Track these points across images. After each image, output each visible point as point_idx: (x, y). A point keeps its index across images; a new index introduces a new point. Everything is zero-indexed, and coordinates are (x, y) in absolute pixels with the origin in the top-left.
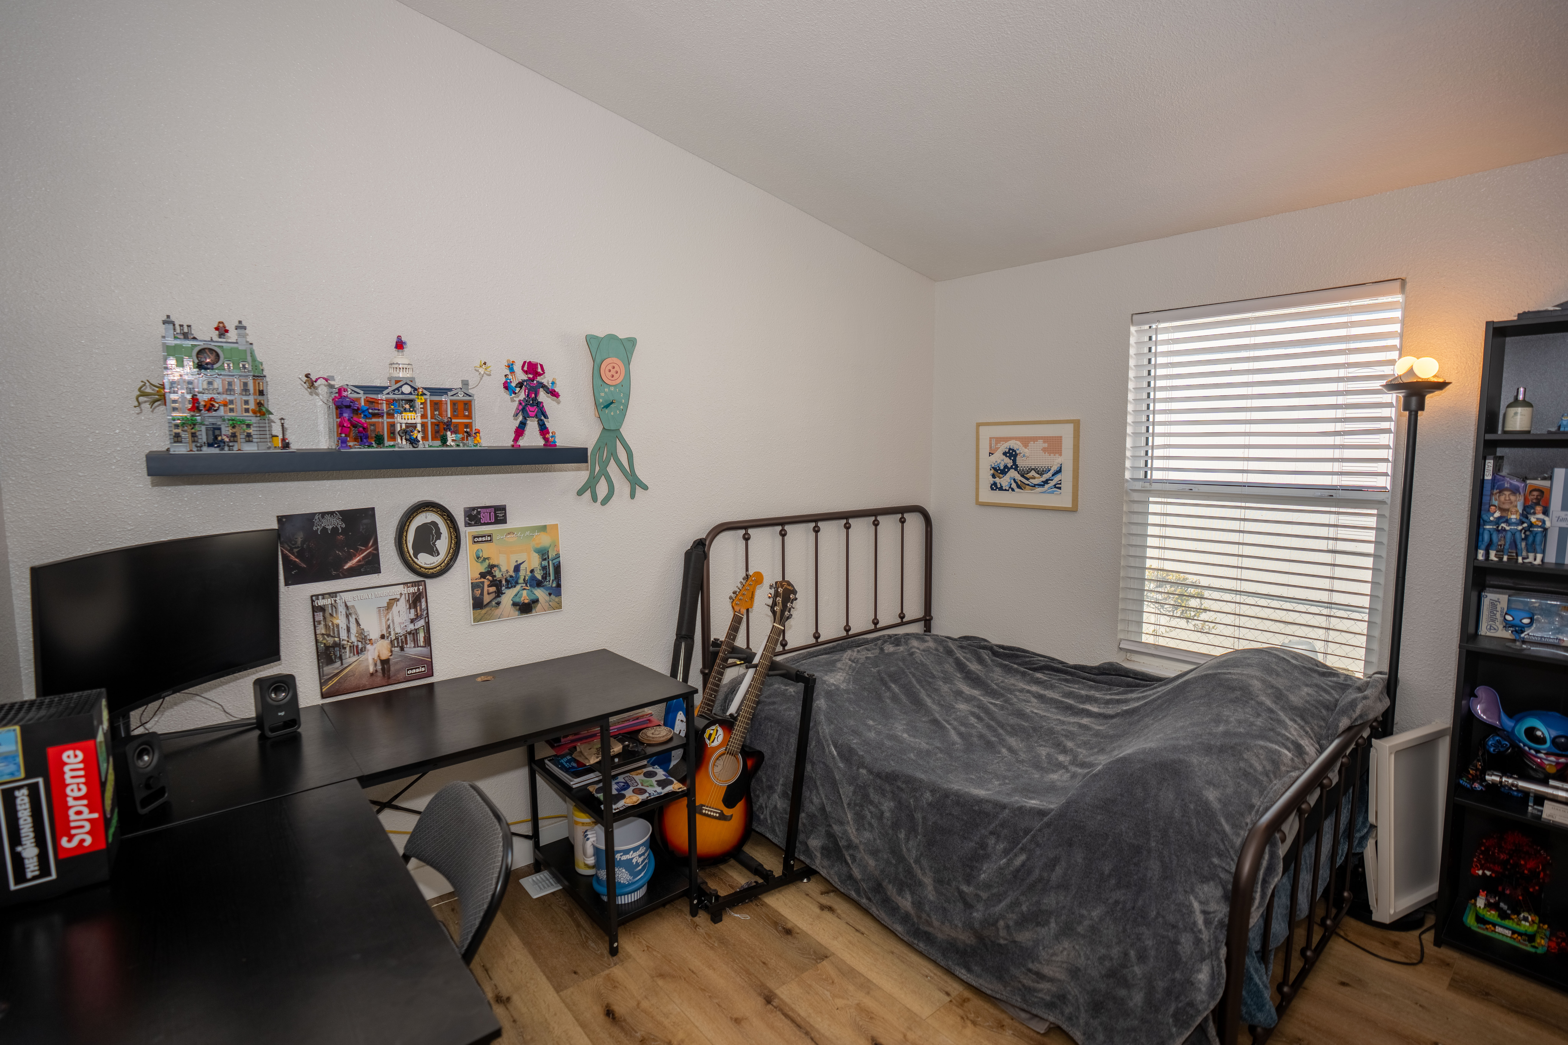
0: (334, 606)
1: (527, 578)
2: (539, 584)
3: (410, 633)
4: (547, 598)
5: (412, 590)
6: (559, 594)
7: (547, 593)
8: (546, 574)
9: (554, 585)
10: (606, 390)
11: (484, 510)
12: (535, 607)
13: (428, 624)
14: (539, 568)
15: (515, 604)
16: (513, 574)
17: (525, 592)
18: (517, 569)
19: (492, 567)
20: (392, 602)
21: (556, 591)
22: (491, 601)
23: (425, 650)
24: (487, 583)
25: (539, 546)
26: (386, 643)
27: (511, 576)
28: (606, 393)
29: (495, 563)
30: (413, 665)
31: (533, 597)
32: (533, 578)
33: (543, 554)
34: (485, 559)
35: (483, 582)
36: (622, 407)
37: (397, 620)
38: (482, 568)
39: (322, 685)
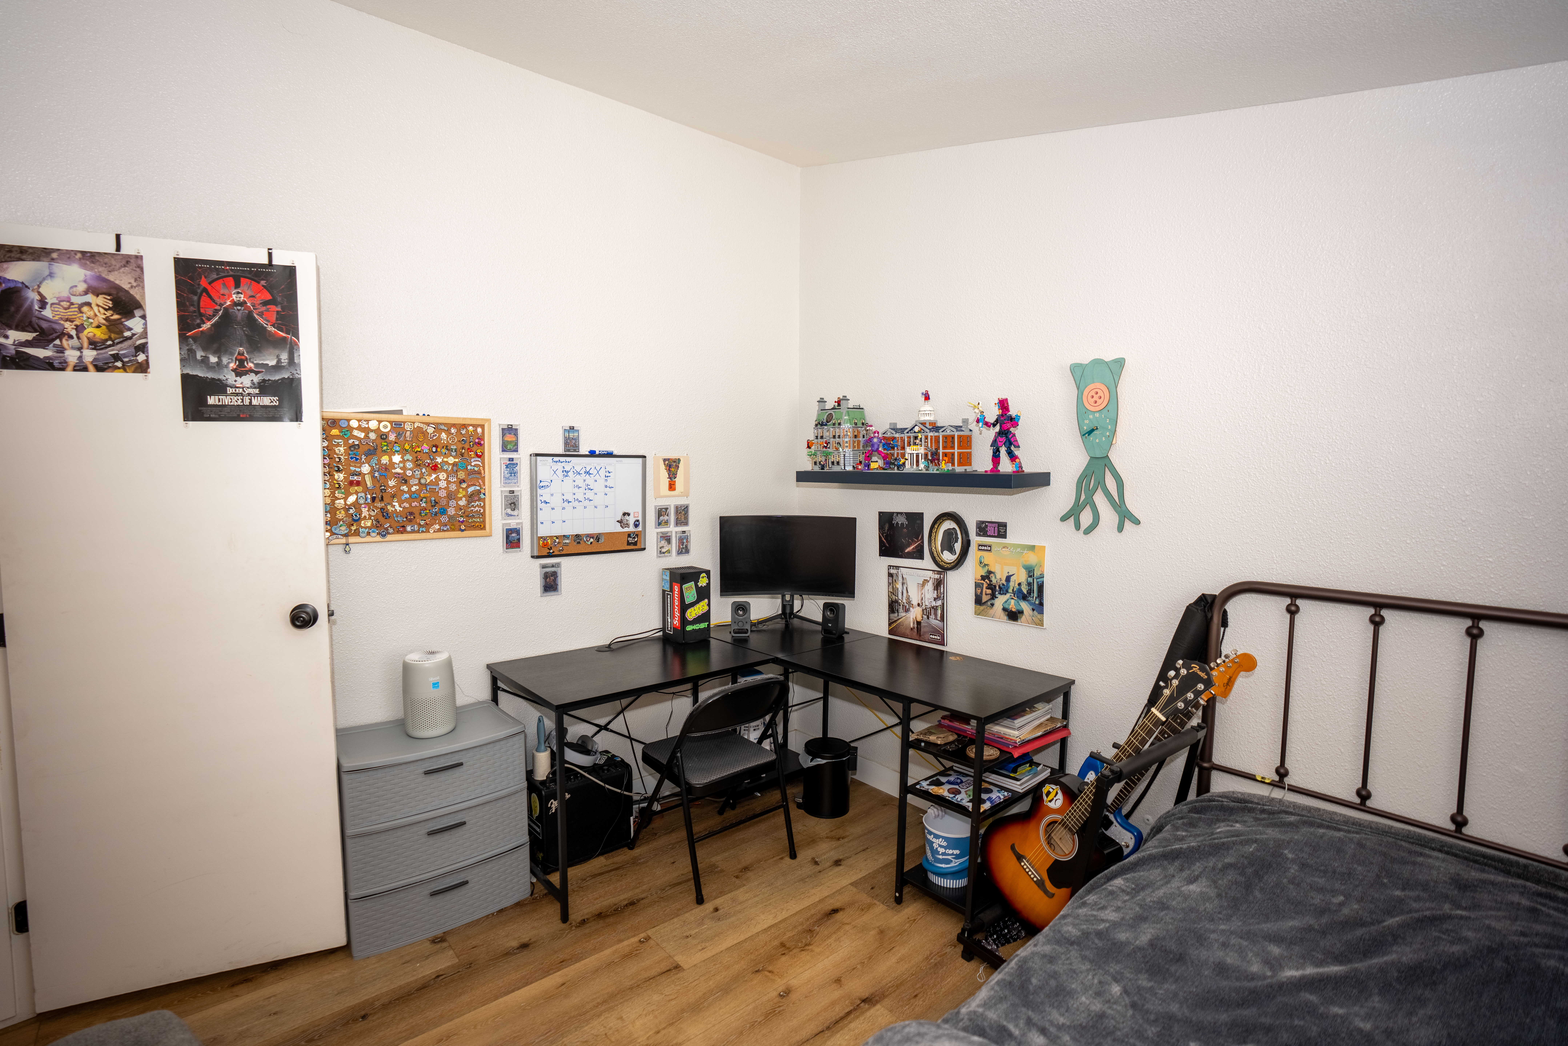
0: (897, 575)
1: (1015, 589)
2: (1024, 598)
3: (933, 608)
4: (1031, 612)
5: (937, 576)
6: (1041, 612)
7: (1031, 607)
8: (1030, 589)
9: (1037, 602)
10: (1091, 417)
11: (990, 525)
12: (1021, 618)
13: (943, 604)
14: (1025, 583)
15: (1004, 609)
16: (1005, 583)
17: (1013, 601)
18: (1008, 579)
19: (990, 572)
20: (926, 582)
21: (1039, 607)
22: (987, 601)
23: (940, 624)
24: (985, 585)
25: (1027, 563)
26: (919, 610)
27: (1003, 585)
28: (1090, 420)
29: (992, 570)
30: (933, 632)
31: (1019, 608)
32: (1020, 591)
33: (1030, 571)
34: (985, 565)
35: (983, 584)
36: (1108, 434)
37: (927, 596)
38: (983, 572)
39: (890, 625)
